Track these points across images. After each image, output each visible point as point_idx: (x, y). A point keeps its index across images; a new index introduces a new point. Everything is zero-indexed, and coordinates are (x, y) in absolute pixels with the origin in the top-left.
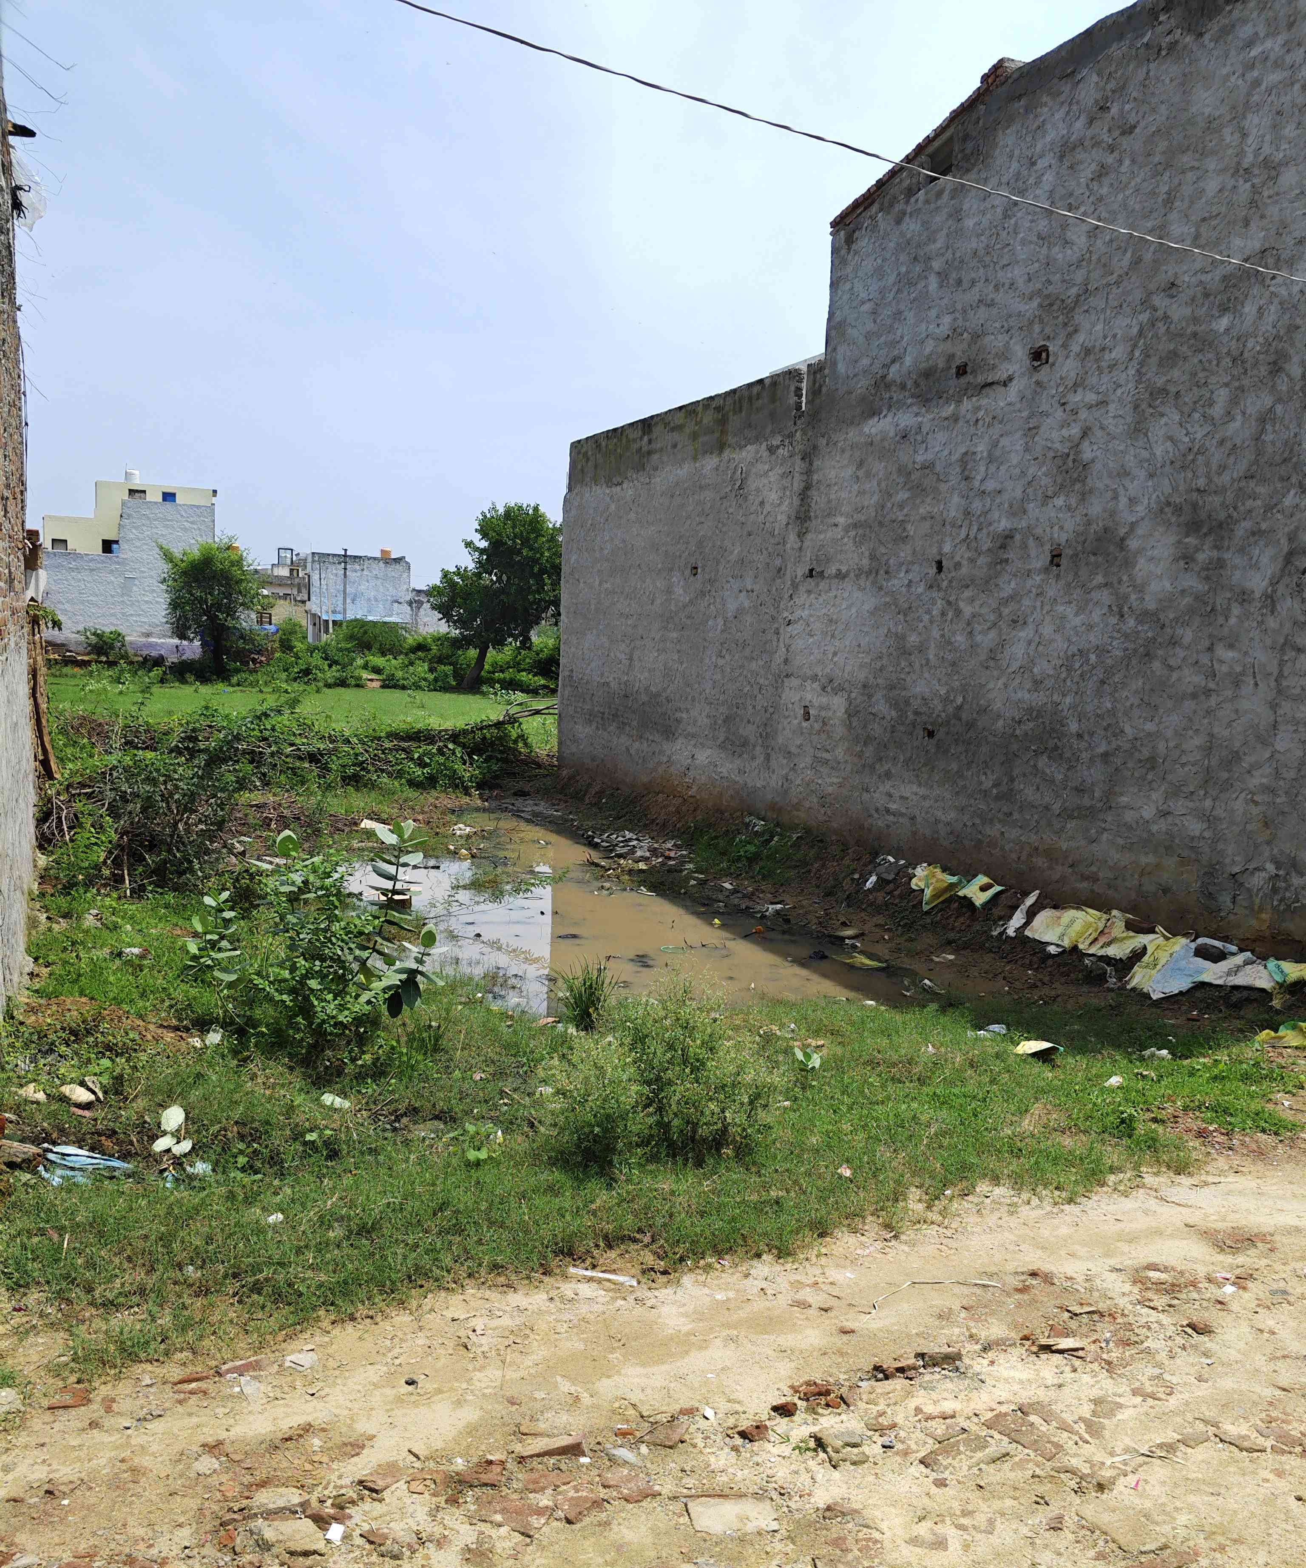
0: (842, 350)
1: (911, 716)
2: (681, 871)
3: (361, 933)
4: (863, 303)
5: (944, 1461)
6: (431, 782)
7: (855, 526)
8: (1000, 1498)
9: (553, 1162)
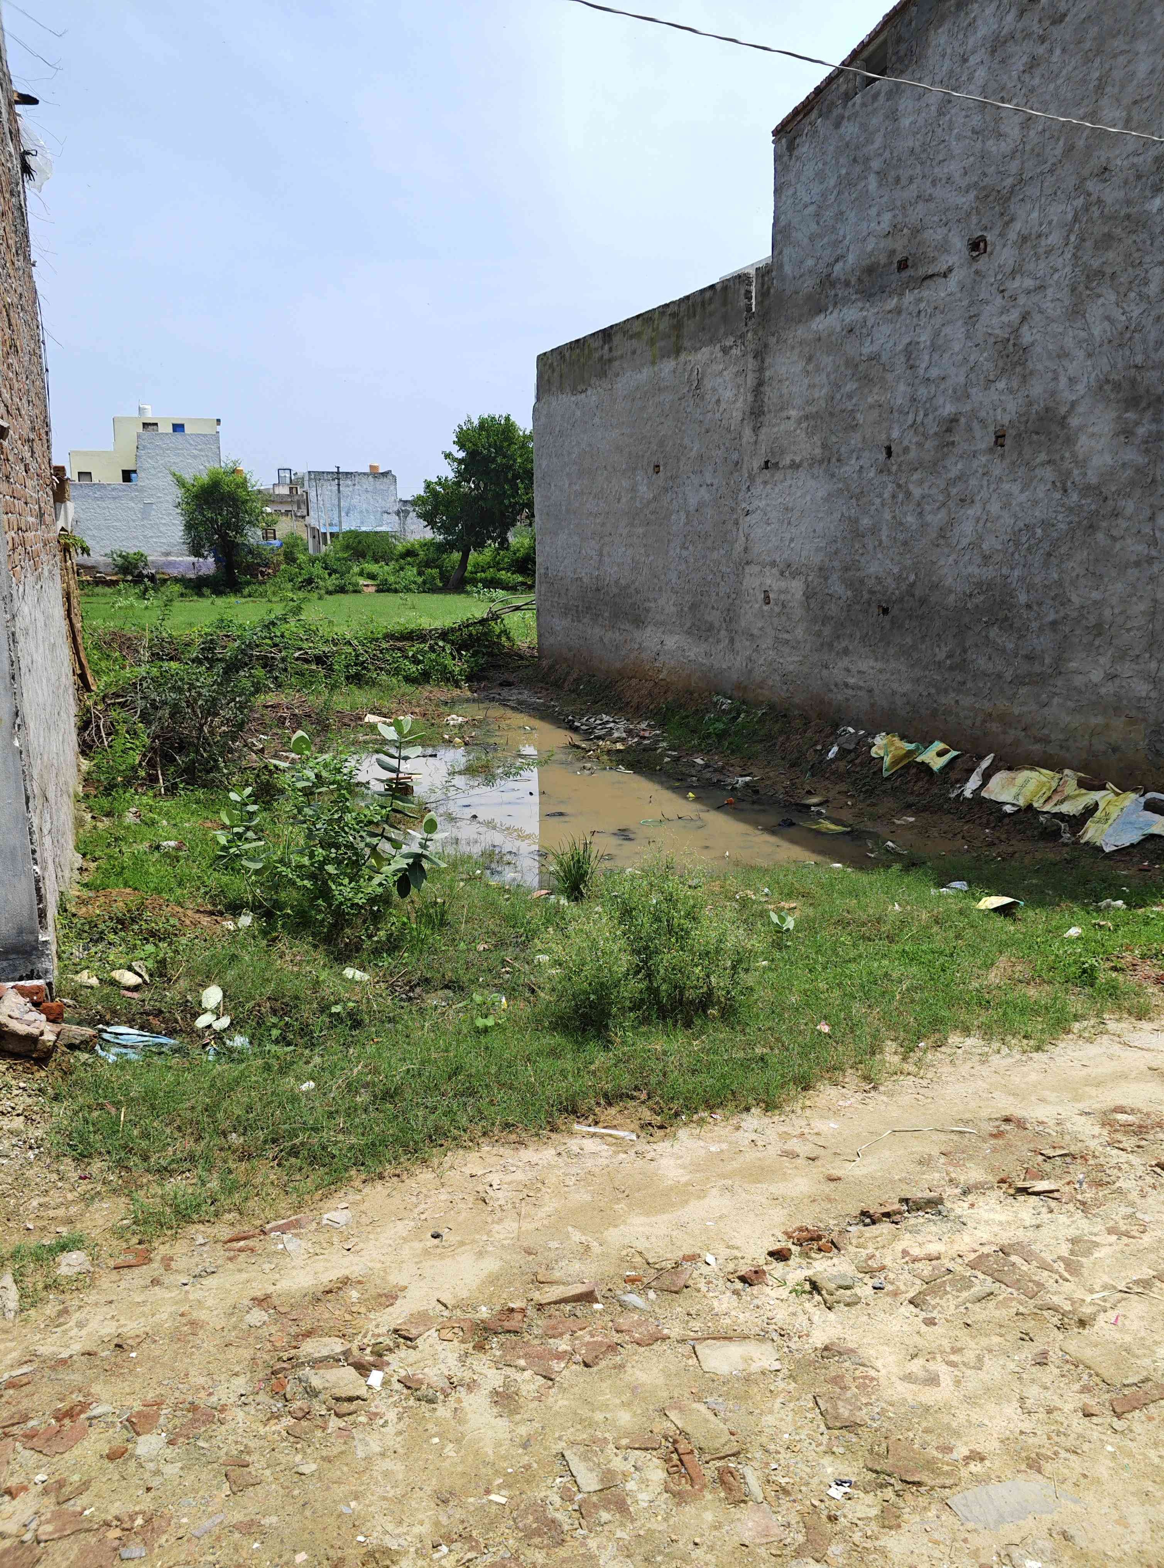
0: (787, 251)
1: (866, 596)
2: (656, 749)
3: (370, 822)
4: (806, 206)
5: (932, 1300)
6: (425, 677)
7: (806, 417)
8: (987, 1335)
9: (554, 1027)
